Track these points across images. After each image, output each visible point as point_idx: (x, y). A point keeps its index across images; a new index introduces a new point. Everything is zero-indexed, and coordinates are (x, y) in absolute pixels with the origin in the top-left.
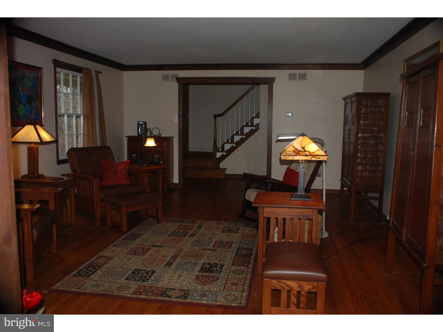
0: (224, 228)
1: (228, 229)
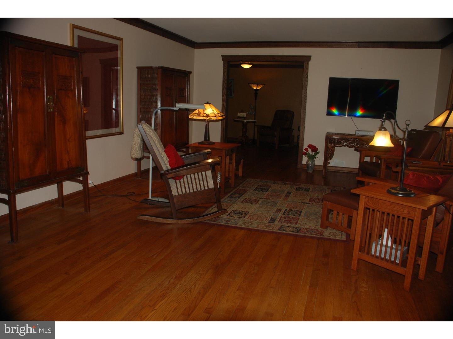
0: (244, 217)
1: (241, 216)
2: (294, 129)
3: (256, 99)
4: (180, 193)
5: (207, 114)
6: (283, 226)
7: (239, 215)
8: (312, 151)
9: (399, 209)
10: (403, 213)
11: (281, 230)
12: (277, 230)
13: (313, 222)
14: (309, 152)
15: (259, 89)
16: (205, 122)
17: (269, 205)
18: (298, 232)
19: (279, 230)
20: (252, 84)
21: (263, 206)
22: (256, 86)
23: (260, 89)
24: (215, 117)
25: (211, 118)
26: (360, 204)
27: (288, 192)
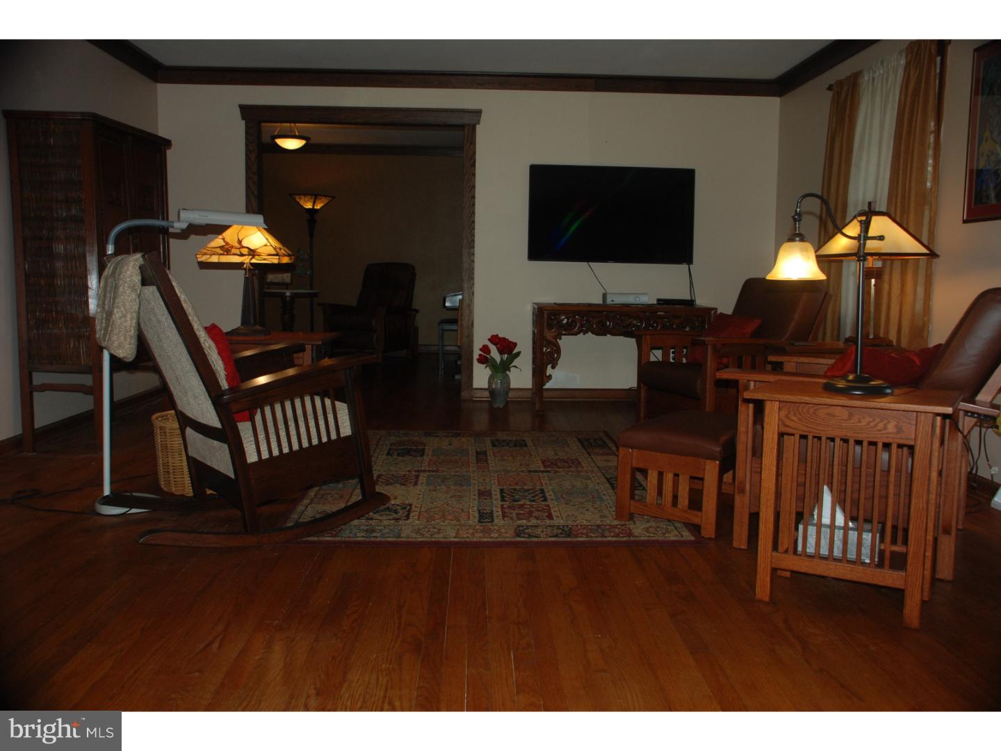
0: (408, 517)
1: (395, 516)
2: (417, 311)
3: (311, 236)
4: (265, 455)
5: (252, 248)
6: (523, 526)
7: (390, 515)
8: (501, 352)
9: (872, 424)
10: (886, 432)
11: (523, 535)
12: (514, 537)
13: (587, 510)
14: (491, 355)
15: (319, 207)
16: (244, 271)
17: (452, 483)
18: (569, 536)
19: (518, 535)
20: (300, 195)
21: (438, 488)
22: (312, 201)
23: (322, 208)
24: (277, 255)
25: (265, 259)
26: (765, 426)
27: (476, 451)
